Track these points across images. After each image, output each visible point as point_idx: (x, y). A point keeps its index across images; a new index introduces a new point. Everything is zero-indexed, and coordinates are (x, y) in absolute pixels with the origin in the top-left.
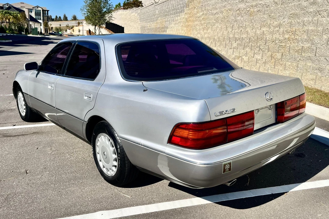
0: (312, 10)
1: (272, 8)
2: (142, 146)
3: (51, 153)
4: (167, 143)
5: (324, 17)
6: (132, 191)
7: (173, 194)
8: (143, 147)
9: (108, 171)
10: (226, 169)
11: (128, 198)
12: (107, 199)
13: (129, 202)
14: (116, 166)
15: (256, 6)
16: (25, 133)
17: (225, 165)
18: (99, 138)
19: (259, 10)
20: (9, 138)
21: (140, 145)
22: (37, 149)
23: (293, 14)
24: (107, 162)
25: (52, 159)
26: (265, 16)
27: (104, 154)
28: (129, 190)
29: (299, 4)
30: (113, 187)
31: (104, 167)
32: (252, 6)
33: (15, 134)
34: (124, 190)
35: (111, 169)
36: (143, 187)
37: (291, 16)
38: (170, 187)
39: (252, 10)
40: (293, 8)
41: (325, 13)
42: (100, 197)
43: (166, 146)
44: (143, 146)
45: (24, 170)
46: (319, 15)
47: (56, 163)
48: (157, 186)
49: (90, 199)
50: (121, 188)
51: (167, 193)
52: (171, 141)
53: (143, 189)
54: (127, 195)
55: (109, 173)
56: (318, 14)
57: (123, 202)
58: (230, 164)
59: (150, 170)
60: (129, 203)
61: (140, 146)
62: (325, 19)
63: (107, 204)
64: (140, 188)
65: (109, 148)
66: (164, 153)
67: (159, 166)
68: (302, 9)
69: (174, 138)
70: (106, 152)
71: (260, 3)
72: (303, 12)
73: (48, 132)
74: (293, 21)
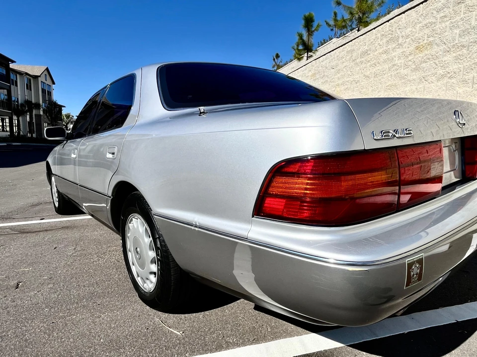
0: (415, 77)
1: (363, 83)
2: (197, 229)
3: (72, 254)
4: (253, 217)
5: (432, 83)
6: (186, 320)
7: (264, 327)
8: (198, 231)
9: (145, 283)
10: (414, 275)
11: (177, 335)
12: (135, 339)
13: (177, 345)
14: (155, 273)
15: (343, 84)
16: (51, 228)
17: (410, 265)
18: (130, 223)
19: (347, 88)
20: (24, 235)
21: (192, 226)
22: (55, 248)
23: (391, 86)
24: (142, 266)
25: (69, 263)
26: (354, 93)
27: (137, 252)
28: (181, 319)
29: (397, 73)
30: (152, 312)
31: (138, 276)
32: (338, 85)
33: (36, 230)
34: (172, 318)
35: (147, 279)
36: (207, 313)
37: (388, 88)
38: (257, 311)
39: (338, 89)
40: (390, 79)
41: (433, 78)
42: (124, 334)
43: (250, 222)
44: (200, 228)
45: (16, 282)
46: (425, 82)
47: (73, 269)
48: (232, 309)
49: (102, 341)
50: (167, 314)
51: (251, 323)
52: (261, 210)
53: (207, 315)
54: (176, 328)
55: (145, 285)
56: (423, 80)
57: (165, 346)
58: (420, 261)
59: (219, 281)
60: (177, 348)
61: (193, 228)
62: (433, 84)
63: (133, 350)
64: (200, 315)
65: (143, 240)
66: (245, 239)
67: (236, 272)
68: (402, 78)
69: (269, 202)
70: (139, 248)
71: (347, 80)
72: (403, 81)
73: (83, 225)
74: (390, 93)
